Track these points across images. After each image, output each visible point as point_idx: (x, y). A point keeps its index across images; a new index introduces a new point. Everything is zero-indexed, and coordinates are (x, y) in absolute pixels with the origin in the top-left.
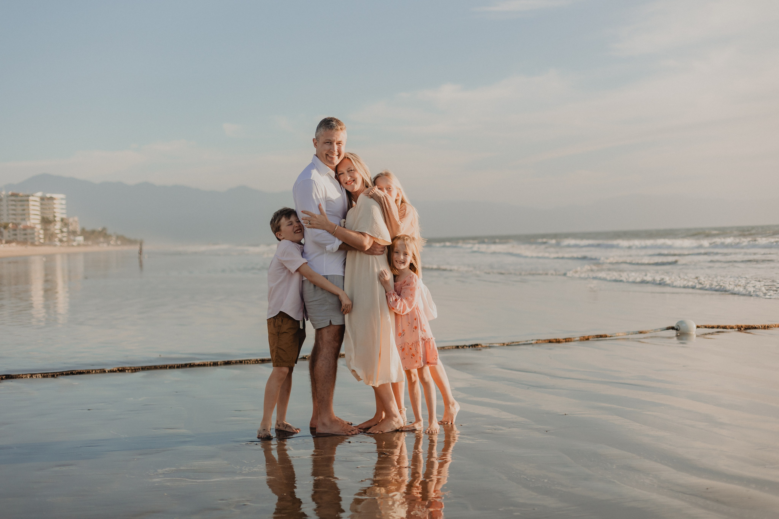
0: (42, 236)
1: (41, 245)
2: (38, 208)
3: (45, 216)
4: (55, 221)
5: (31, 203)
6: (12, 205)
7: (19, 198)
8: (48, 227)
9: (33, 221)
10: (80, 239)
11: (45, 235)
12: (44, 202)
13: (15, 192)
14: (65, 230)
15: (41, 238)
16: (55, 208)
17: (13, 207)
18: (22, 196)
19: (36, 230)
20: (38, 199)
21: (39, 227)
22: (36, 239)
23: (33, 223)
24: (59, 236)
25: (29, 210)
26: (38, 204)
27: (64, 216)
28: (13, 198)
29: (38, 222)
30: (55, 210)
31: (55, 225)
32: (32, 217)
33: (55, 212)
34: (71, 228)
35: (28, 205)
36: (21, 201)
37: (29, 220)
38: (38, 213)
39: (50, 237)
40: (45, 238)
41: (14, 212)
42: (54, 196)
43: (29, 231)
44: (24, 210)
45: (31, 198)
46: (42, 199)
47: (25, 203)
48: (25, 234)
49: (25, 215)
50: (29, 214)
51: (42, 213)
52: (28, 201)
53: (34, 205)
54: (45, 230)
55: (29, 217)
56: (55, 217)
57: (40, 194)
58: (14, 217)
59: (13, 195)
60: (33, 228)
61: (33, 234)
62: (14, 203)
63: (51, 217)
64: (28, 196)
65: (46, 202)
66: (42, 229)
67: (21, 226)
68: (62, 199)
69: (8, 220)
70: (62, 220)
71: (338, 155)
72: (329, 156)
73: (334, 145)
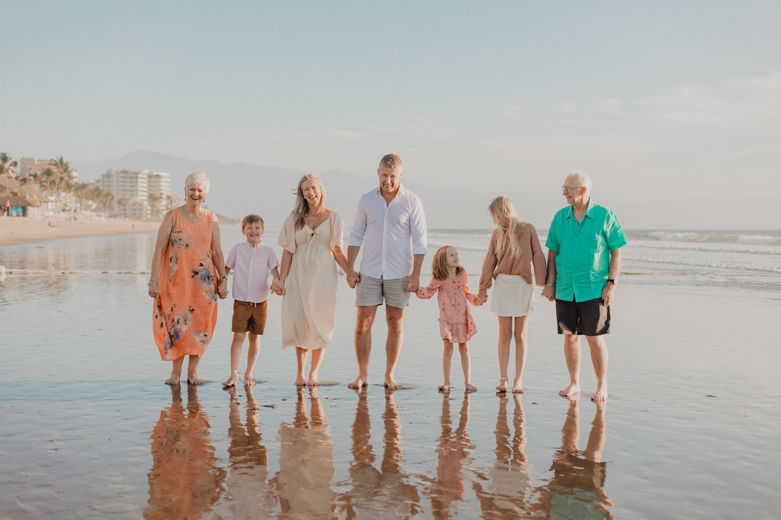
0: (149, 212)
1: (148, 220)
2: (146, 185)
3: (153, 193)
4: (161, 198)
5: (140, 180)
6: (122, 181)
7: (129, 175)
8: (155, 204)
9: (140, 198)
11: (152, 211)
12: (151, 179)
13: (126, 168)
14: (169, 206)
15: (148, 214)
16: (161, 186)
17: (123, 184)
18: (131, 173)
19: (144, 206)
20: (146, 177)
21: (146, 203)
22: (144, 214)
23: (141, 200)
25: (137, 186)
26: (146, 181)
27: (169, 194)
28: (123, 175)
29: (146, 198)
30: (162, 188)
31: (161, 202)
32: (140, 193)
33: (161, 190)
35: (137, 182)
36: (130, 178)
37: (137, 196)
38: (146, 190)
39: (155, 212)
40: (152, 214)
41: (123, 188)
42: (160, 174)
43: (138, 207)
44: (133, 186)
45: (140, 175)
46: (150, 176)
47: (134, 180)
48: (135, 210)
49: (134, 190)
50: (137, 191)
51: (149, 190)
52: (137, 178)
53: (142, 182)
54: (152, 206)
55: (138, 193)
56: (161, 194)
57: (146, 171)
58: (123, 192)
59: (123, 172)
60: (141, 205)
61: (141, 210)
62: (123, 179)
63: (158, 195)
64: (137, 173)
65: (153, 179)
66: (149, 205)
67: (130, 202)
68: (168, 177)
69: (117, 196)
70: (168, 197)
71: (392, 185)
72: (386, 185)
73: (388, 178)
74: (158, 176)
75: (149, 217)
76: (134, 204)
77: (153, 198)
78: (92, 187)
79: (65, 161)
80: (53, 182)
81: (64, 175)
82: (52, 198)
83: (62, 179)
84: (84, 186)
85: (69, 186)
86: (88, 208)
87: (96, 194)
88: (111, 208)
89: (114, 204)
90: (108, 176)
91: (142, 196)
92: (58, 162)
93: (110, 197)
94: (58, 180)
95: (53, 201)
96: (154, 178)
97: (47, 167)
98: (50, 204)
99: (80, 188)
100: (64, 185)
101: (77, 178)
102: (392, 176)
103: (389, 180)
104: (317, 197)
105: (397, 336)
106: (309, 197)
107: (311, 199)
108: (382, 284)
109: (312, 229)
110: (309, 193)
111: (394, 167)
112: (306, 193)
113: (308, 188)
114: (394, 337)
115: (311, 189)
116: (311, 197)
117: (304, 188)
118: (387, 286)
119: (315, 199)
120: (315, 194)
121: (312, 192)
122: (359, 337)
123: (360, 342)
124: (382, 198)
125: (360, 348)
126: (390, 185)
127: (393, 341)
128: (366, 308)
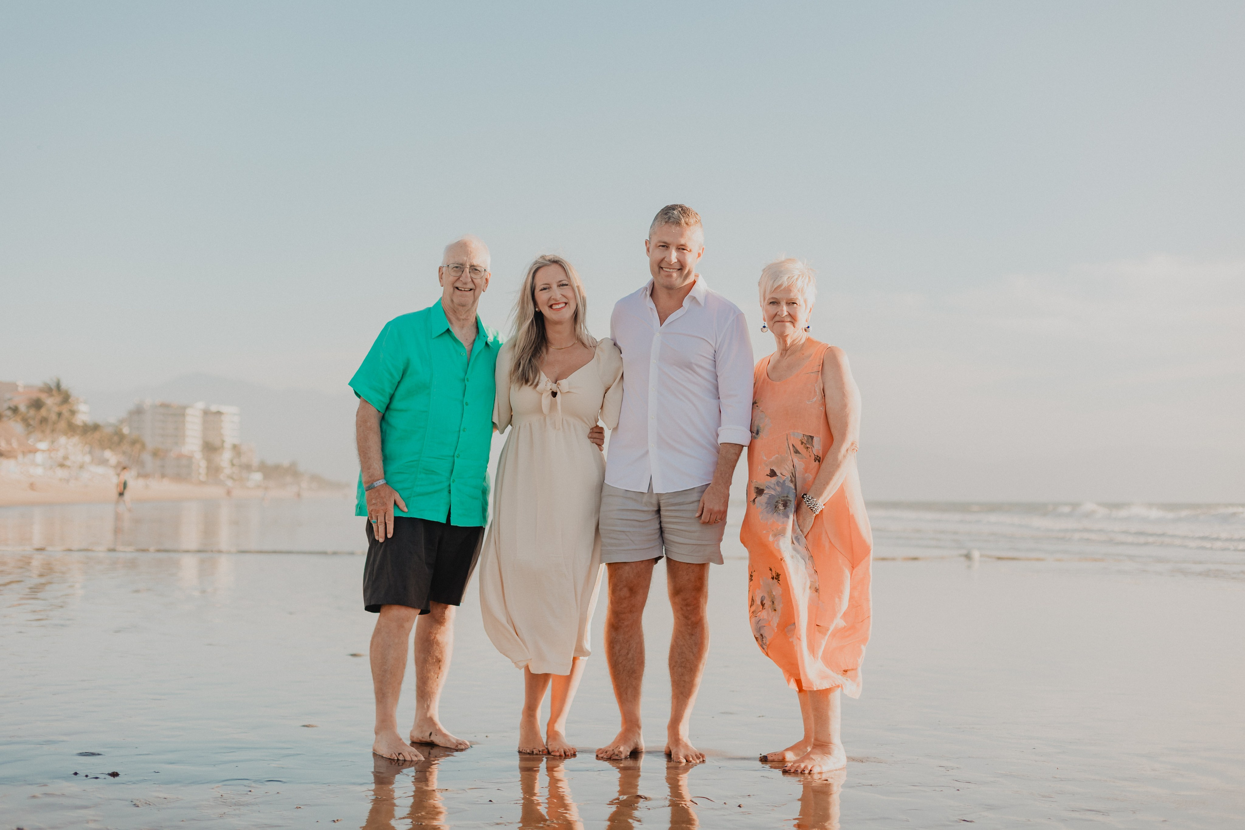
0: (203, 471)
1: (202, 483)
2: (199, 428)
3: (208, 439)
4: (223, 447)
5: (188, 419)
6: (161, 421)
7: (171, 411)
8: (212, 457)
9: (190, 447)
10: (257, 477)
11: (208, 468)
12: (207, 419)
13: (168, 400)
14: (236, 461)
15: (199, 474)
16: (223, 428)
17: (161, 425)
18: (174, 408)
19: (194, 461)
20: (199, 413)
21: (198, 456)
22: (194, 474)
23: (191, 451)
24: (228, 471)
25: (184, 429)
26: (198, 420)
27: (236, 441)
28: (162, 410)
29: (198, 448)
30: (223, 431)
31: (223, 454)
32: (189, 440)
33: (222, 434)
34: (244, 460)
35: (184, 422)
36: (173, 415)
37: (185, 444)
38: (199, 435)
39: (214, 470)
40: (207, 474)
41: (161, 432)
42: (224, 409)
43: (184, 462)
44: (176, 429)
45: (189, 411)
46: (206, 413)
47: (180, 418)
48: (179, 466)
49: (179, 436)
50: (184, 436)
51: (204, 435)
52: (184, 415)
53: (193, 423)
54: (209, 461)
55: (185, 440)
56: (223, 442)
57: (200, 405)
58: (160, 439)
59: (163, 406)
60: (190, 458)
61: (190, 466)
62: (163, 418)
63: (217, 444)
64: (185, 408)
66: (203, 459)
67: (172, 454)
68: (236, 414)
69: (151, 443)
70: (235, 447)
71: (679, 269)
72: (664, 269)
73: (672, 251)
74: (219, 413)
75: (203, 478)
76: (180, 457)
77: (210, 448)
78: (109, 430)
79: (64, 386)
80: (44, 421)
81: (65, 410)
82: (43, 445)
83: (60, 414)
84: (96, 427)
85: (72, 429)
86: (104, 462)
87: (116, 439)
88: (141, 464)
89: (147, 457)
90: (138, 411)
91: (192, 445)
92: (53, 386)
93: (138, 446)
94: (53, 417)
95: (43, 451)
96: (211, 417)
97: (35, 395)
98: (39, 457)
99: (90, 430)
100: (62, 425)
101: (84, 414)
102: (681, 248)
103: (674, 256)
104: (567, 305)
105: (692, 635)
106: (551, 306)
107: (555, 312)
108: (659, 511)
109: (554, 381)
110: (550, 296)
111: (687, 224)
112: (542, 297)
113: (548, 286)
114: (688, 637)
115: (555, 286)
116: (554, 307)
117: (539, 285)
118: (667, 514)
119: (564, 310)
120: (565, 300)
121: (557, 293)
122: (615, 638)
123: (619, 651)
124: (653, 306)
125: (620, 665)
126: (675, 269)
127: (684, 645)
128: (627, 568)
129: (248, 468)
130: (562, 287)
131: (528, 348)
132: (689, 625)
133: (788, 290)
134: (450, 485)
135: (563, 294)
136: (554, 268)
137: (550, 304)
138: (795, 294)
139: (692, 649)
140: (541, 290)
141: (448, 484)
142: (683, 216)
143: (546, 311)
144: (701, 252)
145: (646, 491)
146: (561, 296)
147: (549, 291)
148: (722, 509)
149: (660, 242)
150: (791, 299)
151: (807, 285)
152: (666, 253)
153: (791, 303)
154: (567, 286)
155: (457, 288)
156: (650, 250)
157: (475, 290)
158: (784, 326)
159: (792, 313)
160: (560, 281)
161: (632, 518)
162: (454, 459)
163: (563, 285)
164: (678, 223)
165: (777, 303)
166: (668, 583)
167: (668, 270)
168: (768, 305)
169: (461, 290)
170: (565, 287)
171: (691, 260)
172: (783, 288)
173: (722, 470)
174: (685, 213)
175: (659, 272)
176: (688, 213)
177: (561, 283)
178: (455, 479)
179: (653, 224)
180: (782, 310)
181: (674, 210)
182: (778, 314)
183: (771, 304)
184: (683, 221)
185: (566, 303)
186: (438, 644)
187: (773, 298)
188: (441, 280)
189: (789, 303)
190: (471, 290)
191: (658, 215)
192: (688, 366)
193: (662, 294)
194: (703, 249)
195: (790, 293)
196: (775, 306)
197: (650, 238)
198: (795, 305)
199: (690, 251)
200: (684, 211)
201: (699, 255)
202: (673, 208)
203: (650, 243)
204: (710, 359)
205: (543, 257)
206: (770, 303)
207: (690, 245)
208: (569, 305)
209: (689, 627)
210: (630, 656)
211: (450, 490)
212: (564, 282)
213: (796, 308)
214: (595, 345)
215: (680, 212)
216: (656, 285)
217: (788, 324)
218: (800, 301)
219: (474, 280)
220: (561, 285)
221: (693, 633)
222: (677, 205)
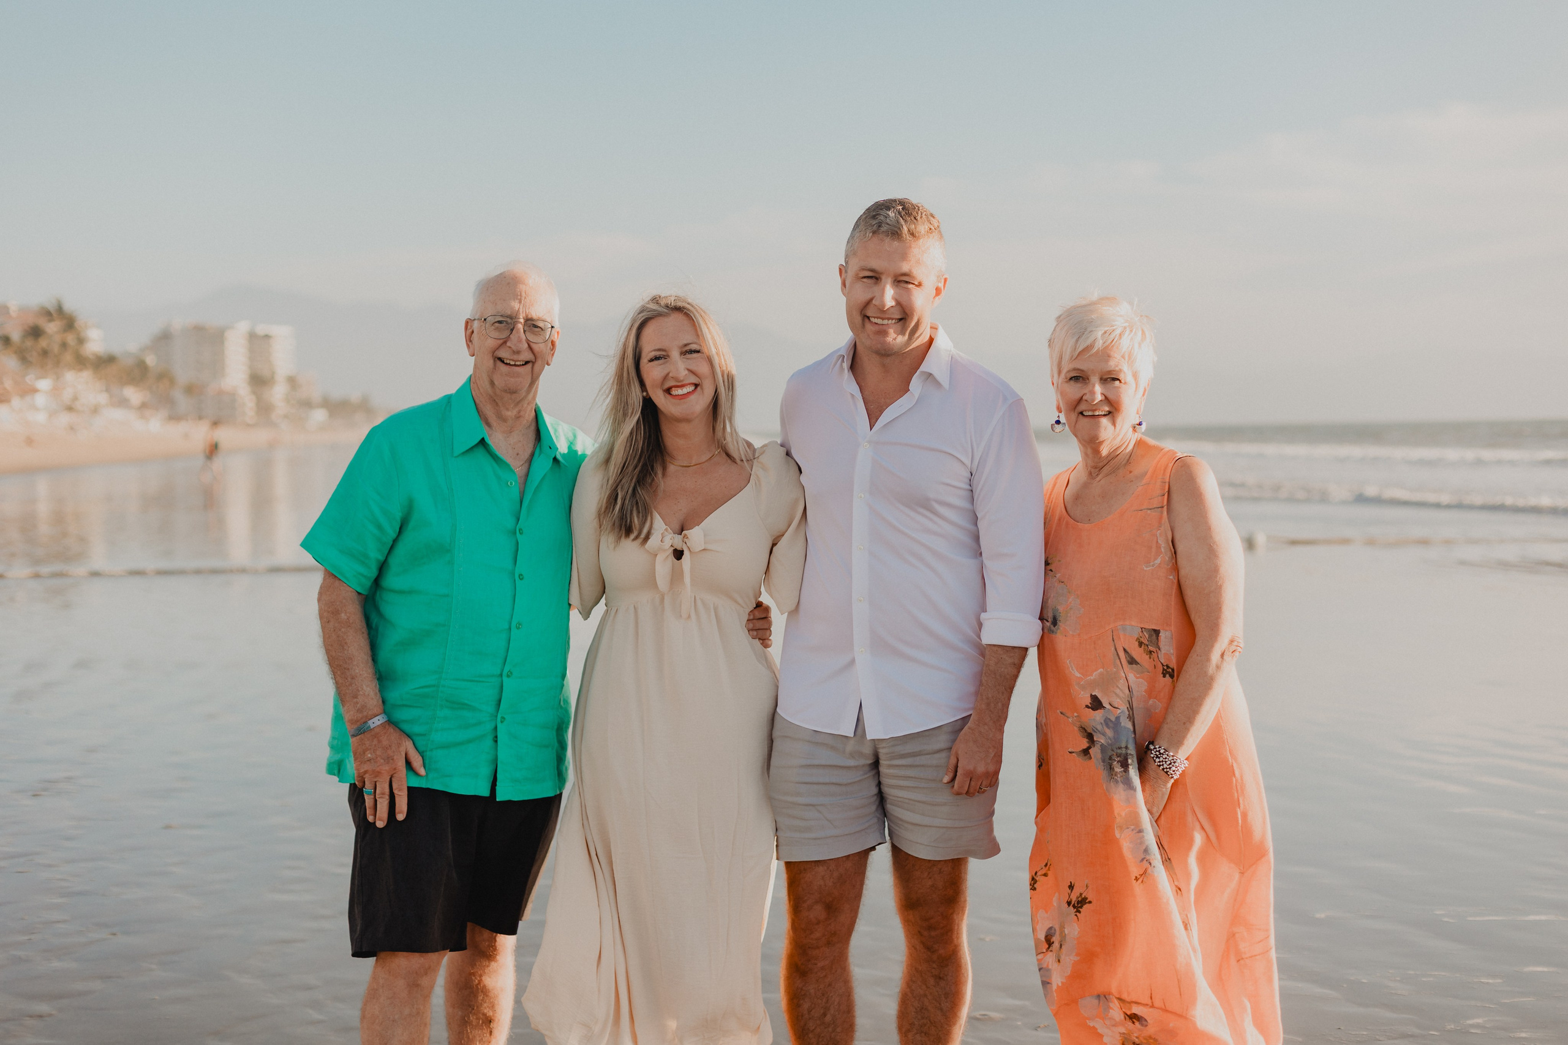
0: (250, 410)
1: (250, 426)
2: (243, 357)
3: (256, 370)
4: (274, 380)
5: (229, 346)
7: (206, 336)
8: (262, 392)
9: (233, 381)
10: (319, 415)
11: (257, 406)
12: (253, 344)
13: (201, 321)
14: (292, 397)
15: (246, 414)
16: (273, 356)
18: (210, 331)
19: (239, 399)
20: (243, 337)
21: (244, 391)
22: (240, 413)
23: (235, 386)
24: (282, 409)
26: (242, 347)
27: (291, 372)
28: (196, 335)
29: (243, 382)
30: (274, 360)
31: (275, 388)
32: (231, 372)
33: (272, 364)
34: (302, 394)
36: (209, 340)
37: (225, 378)
40: (256, 414)
42: (273, 331)
43: (226, 401)
45: (229, 334)
46: (252, 337)
47: (218, 344)
48: (220, 405)
49: (218, 366)
51: (251, 366)
52: (223, 339)
54: (258, 397)
55: (225, 372)
56: (274, 372)
57: (244, 327)
59: (197, 329)
60: (233, 395)
61: (234, 406)
63: (267, 373)
64: (224, 330)
66: (250, 396)
67: (210, 391)
68: (288, 337)
69: (183, 375)
70: (289, 379)
71: (900, 320)
72: (872, 320)
73: (885, 286)
74: (267, 337)
76: (220, 394)
77: (259, 381)
78: (128, 362)
79: (69, 306)
80: (45, 353)
81: (70, 339)
82: (44, 384)
83: (64, 345)
84: (111, 359)
85: (81, 362)
86: (123, 403)
87: (138, 372)
88: (171, 402)
89: (178, 395)
90: (165, 337)
91: (236, 377)
92: (53, 308)
93: (166, 381)
94: (56, 349)
95: (45, 391)
96: (258, 342)
97: (31, 321)
98: (40, 400)
99: (103, 363)
100: (68, 357)
101: (96, 343)
102: (902, 280)
103: (889, 296)
104: (699, 388)
105: (940, 978)
106: (668, 391)
107: (674, 401)
108: (876, 764)
109: (677, 527)
110: (666, 372)
111: (912, 234)
112: (653, 373)
113: (664, 353)
114: (932, 981)
115: (675, 354)
116: (675, 392)
117: (647, 352)
118: (891, 771)
119: (693, 397)
120: (694, 380)
121: (679, 367)
122: (802, 989)
123: (809, 1011)
124: (854, 388)
125: (811, 1035)
126: (892, 319)
127: (925, 996)
128: (821, 869)
129: (307, 404)
130: (688, 356)
131: (631, 468)
132: (934, 962)
133: (1105, 354)
134: (496, 728)
135: (690, 367)
136: (676, 319)
137: (666, 386)
138: (1118, 363)
139: (940, 1004)
140: (651, 360)
141: (493, 726)
142: (906, 221)
143: (660, 399)
144: (941, 285)
145: (852, 736)
146: (687, 372)
147: (667, 362)
148: (991, 768)
149: (863, 269)
150: (1110, 372)
151: (1140, 345)
152: (876, 289)
153: (1110, 379)
154: (699, 354)
155: (501, 360)
156: (847, 285)
157: (534, 363)
158: (1097, 426)
159: (1110, 396)
160: (686, 345)
161: (827, 780)
162: (502, 681)
163: (691, 352)
164: (895, 233)
165: (1084, 379)
166: (895, 885)
167: (879, 321)
168: (1067, 382)
169: (509, 364)
170: (695, 355)
171: (921, 300)
172: (1095, 350)
173: (990, 696)
174: (909, 215)
175: (863, 325)
176: (914, 213)
177: (687, 348)
178: (505, 717)
179: (852, 236)
180: (1093, 393)
181: (888, 208)
182: (1084, 398)
183: (1072, 382)
184: (905, 229)
185: (696, 386)
186: (485, 991)
187: (1075, 369)
188: (470, 344)
189: (1106, 380)
190: (527, 363)
191: (859, 219)
192: (923, 504)
193: (870, 365)
194: (946, 280)
195: (1107, 361)
196: (1079, 385)
197: (846, 262)
198: (1117, 382)
199: (919, 285)
200: (907, 210)
201: (938, 291)
202: (887, 205)
203: (846, 272)
204: (960, 488)
205: (655, 300)
206: (1071, 379)
207: (919, 273)
208: (702, 389)
209: (934, 965)
210: (828, 1018)
211: (496, 737)
212: (694, 347)
213: (1119, 388)
214: (752, 455)
215: (900, 213)
216: (859, 347)
217: (1105, 421)
218: (1127, 375)
219: (532, 344)
220: (688, 352)
221: (941, 976)
222: (895, 201)
